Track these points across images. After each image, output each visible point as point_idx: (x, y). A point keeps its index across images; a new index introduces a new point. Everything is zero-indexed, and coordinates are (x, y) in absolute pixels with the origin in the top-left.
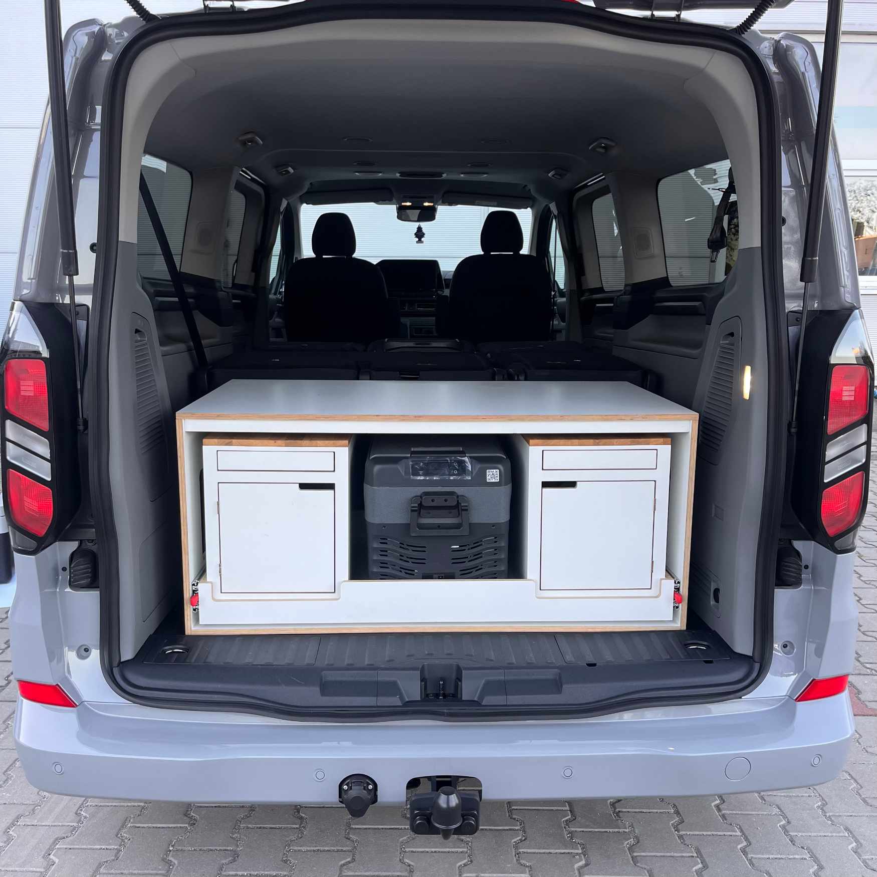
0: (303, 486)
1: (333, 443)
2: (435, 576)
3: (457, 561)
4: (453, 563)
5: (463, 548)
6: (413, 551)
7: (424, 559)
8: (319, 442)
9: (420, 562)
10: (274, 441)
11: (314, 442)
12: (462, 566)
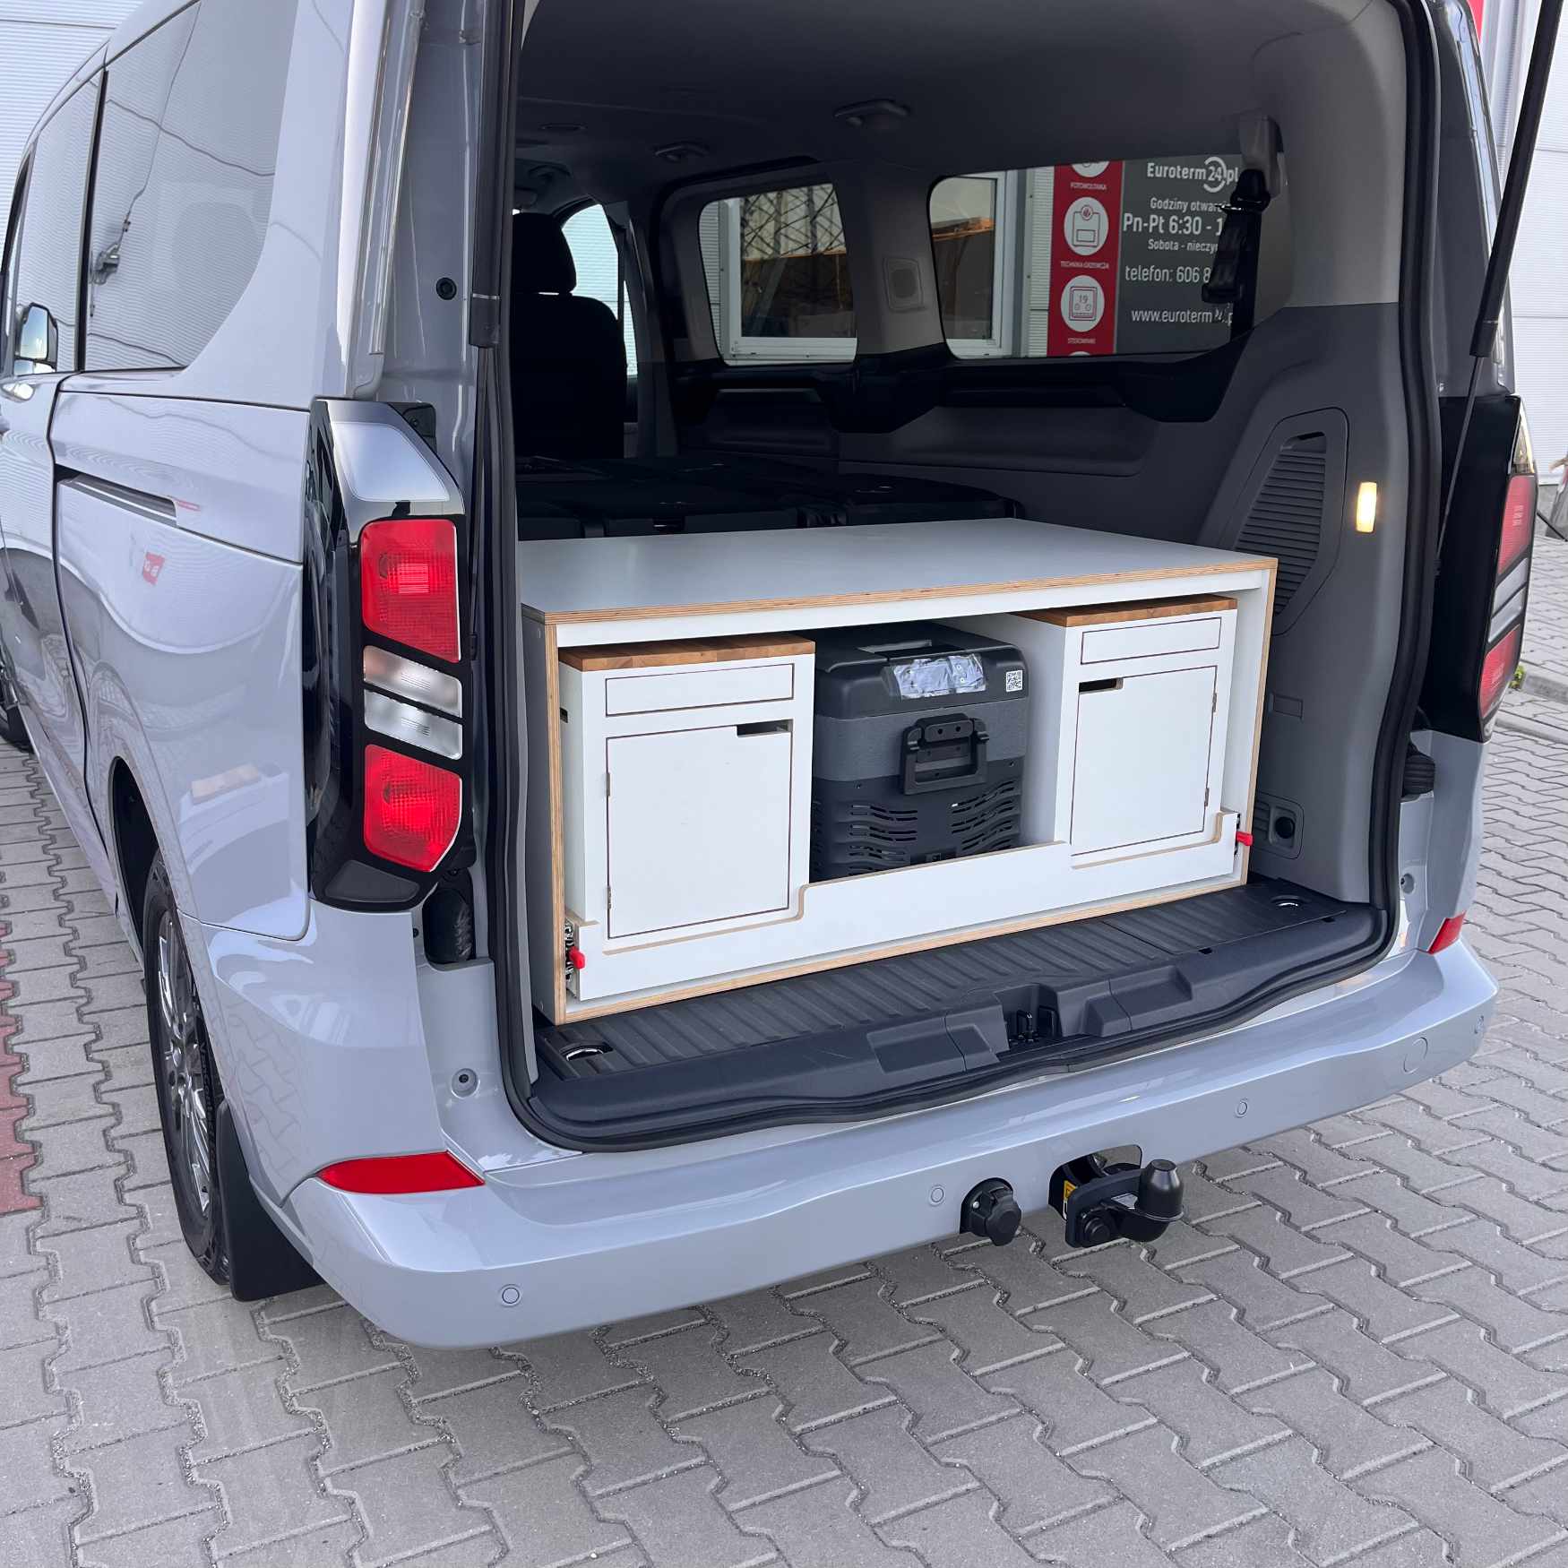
0: (744, 730)
1: (793, 648)
2: (929, 856)
3: (958, 827)
4: (954, 832)
5: (965, 806)
6: (899, 820)
7: (914, 832)
8: (772, 649)
9: (908, 836)
10: (699, 653)
11: (764, 649)
12: (967, 834)
